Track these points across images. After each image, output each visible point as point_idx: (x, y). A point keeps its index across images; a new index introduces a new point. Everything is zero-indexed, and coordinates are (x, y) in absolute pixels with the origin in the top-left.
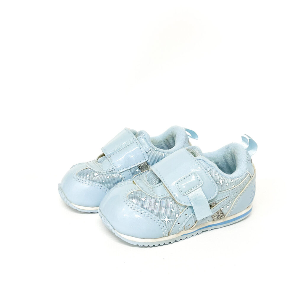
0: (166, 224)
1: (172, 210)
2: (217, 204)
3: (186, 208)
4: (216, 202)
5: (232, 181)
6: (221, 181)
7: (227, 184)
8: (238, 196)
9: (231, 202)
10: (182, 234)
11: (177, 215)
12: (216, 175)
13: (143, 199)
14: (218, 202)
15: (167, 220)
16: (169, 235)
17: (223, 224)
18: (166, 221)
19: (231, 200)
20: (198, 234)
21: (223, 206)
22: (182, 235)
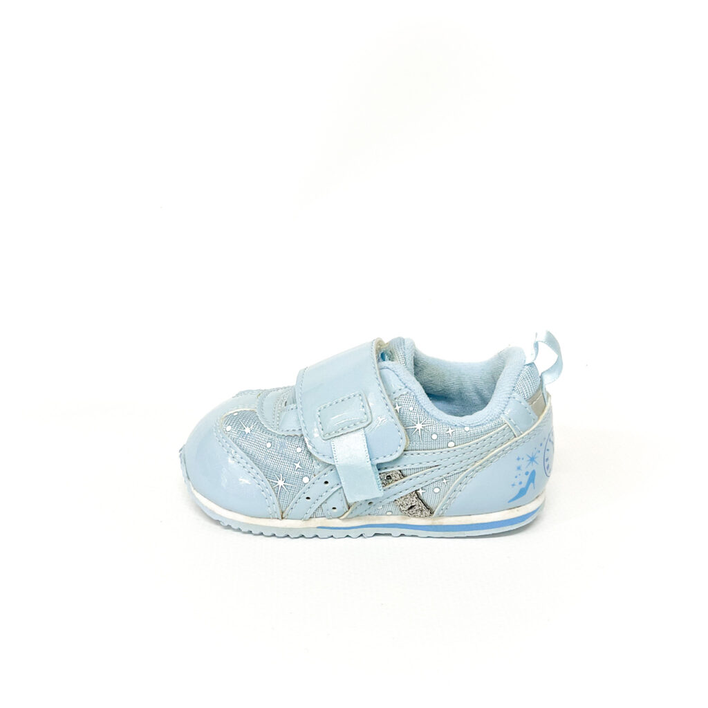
0: (278, 492)
1: (298, 466)
2: (404, 476)
3: (329, 468)
4: (405, 473)
5: (450, 431)
6: (419, 426)
7: (434, 437)
8: (467, 471)
9: (445, 481)
10: (319, 525)
11: (306, 480)
12: (411, 409)
13: (247, 430)
14: (409, 472)
15: (281, 483)
16: (282, 518)
17: (433, 531)
18: (278, 486)
19: (444, 476)
20: (362, 535)
21: (421, 486)
22: (318, 528)
